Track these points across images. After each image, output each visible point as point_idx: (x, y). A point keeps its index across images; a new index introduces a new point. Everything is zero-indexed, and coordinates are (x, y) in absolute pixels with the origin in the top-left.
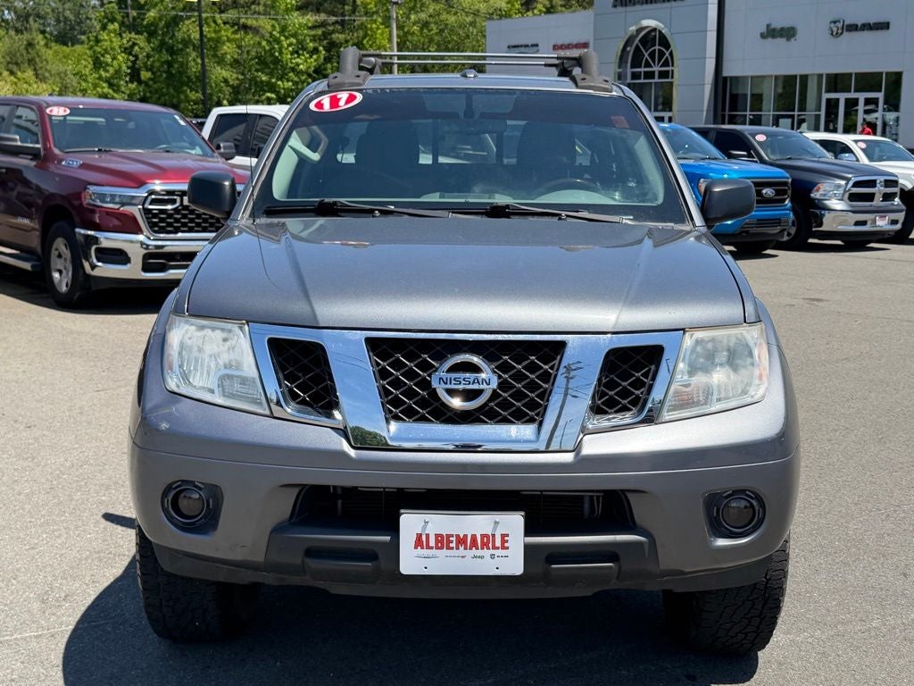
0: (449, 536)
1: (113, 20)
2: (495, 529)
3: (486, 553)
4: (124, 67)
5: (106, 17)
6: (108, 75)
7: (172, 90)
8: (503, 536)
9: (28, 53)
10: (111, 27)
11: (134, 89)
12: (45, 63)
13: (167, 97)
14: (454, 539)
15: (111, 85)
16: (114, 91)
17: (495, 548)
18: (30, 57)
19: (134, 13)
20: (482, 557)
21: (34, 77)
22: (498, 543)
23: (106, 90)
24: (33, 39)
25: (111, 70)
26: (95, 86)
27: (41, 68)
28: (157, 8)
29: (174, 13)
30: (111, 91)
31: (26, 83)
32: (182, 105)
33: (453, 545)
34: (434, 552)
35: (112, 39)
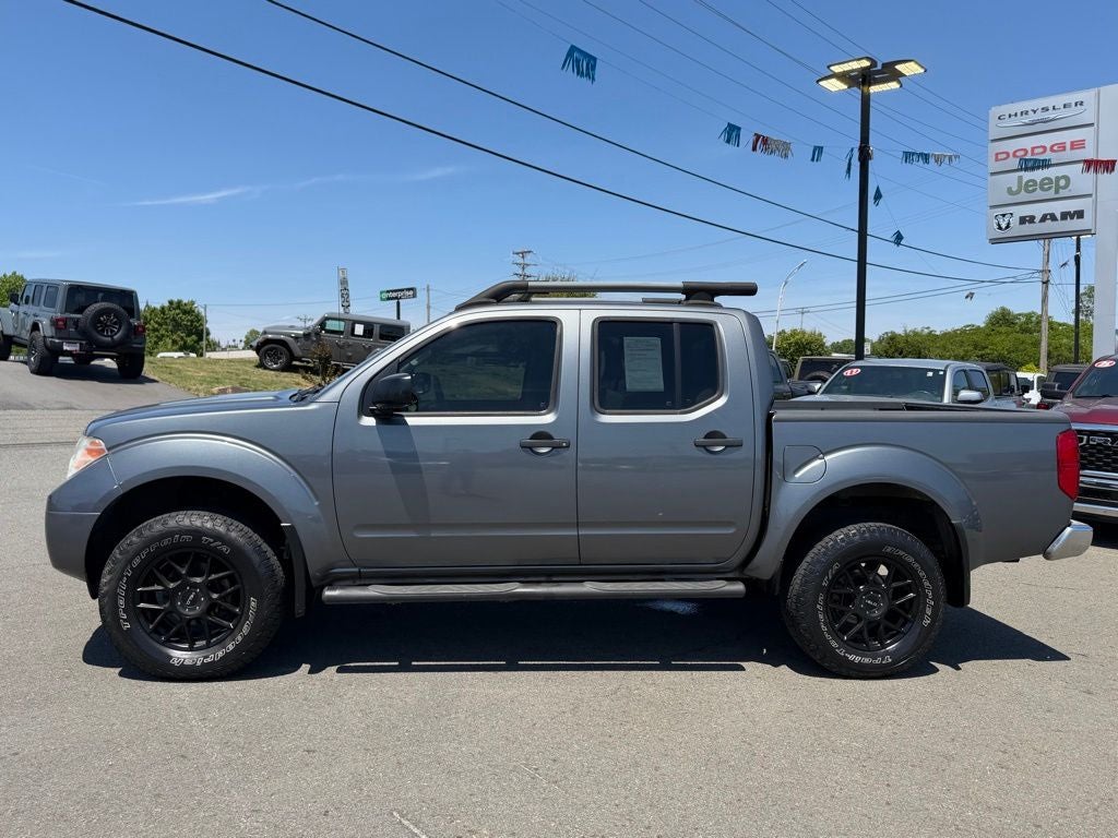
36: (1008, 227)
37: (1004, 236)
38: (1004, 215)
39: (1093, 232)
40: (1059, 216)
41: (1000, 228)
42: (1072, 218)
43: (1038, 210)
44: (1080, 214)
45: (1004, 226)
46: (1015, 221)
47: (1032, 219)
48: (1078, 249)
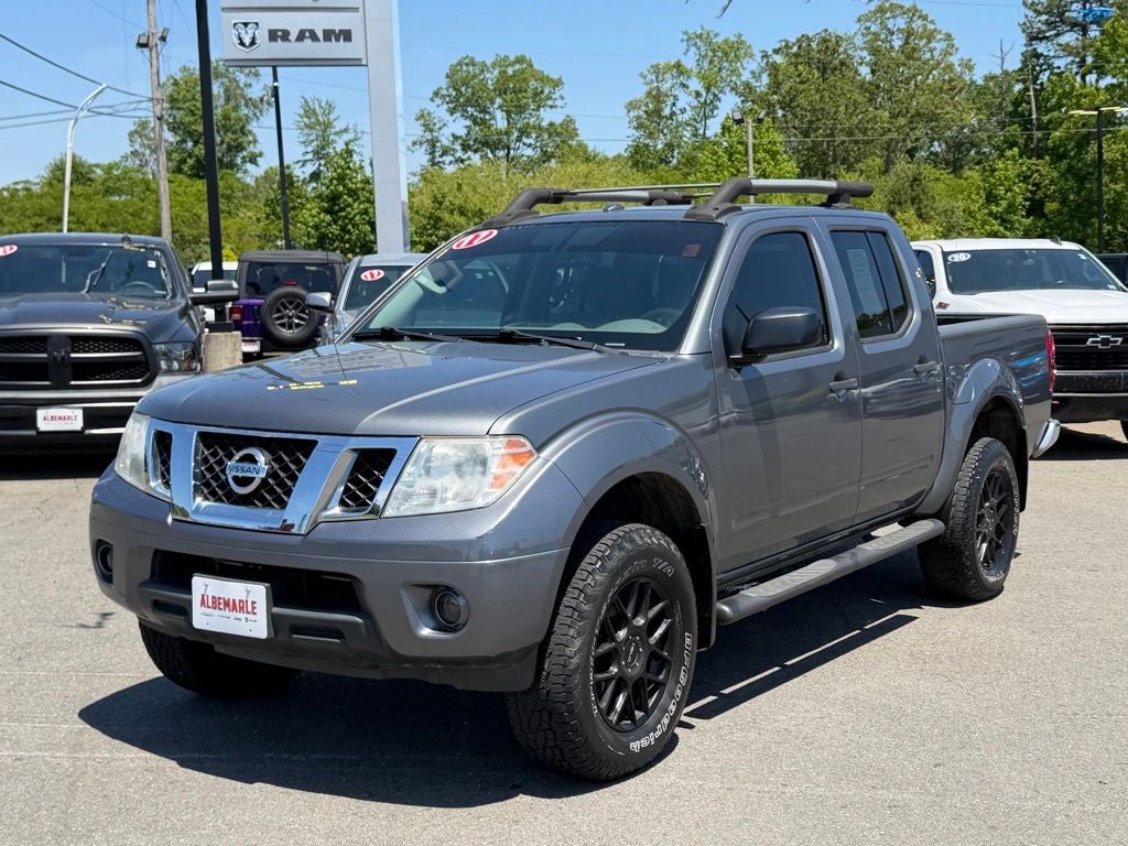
0: (220, 598)
1: (1012, 145)
2: (247, 596)
3: (242, 616)
4: (1019, 199)
5: (1005, 142)
6: (1000, 209)
7: (1076, 224)
8: (253, 603)
9: (913, 190)
10: (1008, 153)
11: (1030, 225)
12: (931, 200)
13: (1070, 232)
14: (222, 601)
15: (1003, 222)
16: (1006, 228)
17: (248, 613)
18: (914, 194)
19: (1039, 134)
20: (240, 619)
21: (915, 217)
22: (250, 610)
23: (996, 228)
24: (920, 174)
25: (1004, 204)
26: (985, 223)
27: (926, 206)
28: (1064, 126)
29: (1084, 130)
30: (1002, 229)
31: (905, 224)
32: (1088, 241)
33: (222, 606)
34: (211, 610)
35: (1008, 167)
36: (253, 42)
37: (248, 57)
38: (246, 24)
39: (364, 63)
40: (320, 35)
41: (242, 44)
42: (338, 40)
43: (293, 23)
44: (346, 35)
45: (247, 41)
46: (262, 37)
47: (285, 36)
48: (275, 79)
